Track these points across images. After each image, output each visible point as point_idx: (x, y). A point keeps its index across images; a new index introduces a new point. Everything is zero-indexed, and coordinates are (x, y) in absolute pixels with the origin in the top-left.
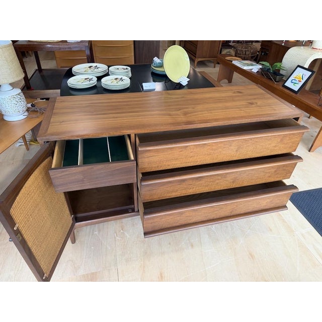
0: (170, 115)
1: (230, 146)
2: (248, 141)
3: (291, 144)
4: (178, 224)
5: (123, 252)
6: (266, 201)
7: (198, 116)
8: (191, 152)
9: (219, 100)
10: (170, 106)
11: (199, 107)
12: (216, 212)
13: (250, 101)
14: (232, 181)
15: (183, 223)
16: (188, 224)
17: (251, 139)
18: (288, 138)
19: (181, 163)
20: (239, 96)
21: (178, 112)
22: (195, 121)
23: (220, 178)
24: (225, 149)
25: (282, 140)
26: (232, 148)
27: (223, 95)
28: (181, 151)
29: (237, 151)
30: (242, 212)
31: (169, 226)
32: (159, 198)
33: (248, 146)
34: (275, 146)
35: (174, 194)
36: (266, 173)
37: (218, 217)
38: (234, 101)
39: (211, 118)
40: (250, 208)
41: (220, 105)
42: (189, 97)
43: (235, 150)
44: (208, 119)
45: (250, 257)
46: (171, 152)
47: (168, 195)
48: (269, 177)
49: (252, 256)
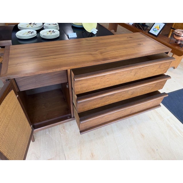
0: (91, 55)
1: (131, 72)
2: (141, 69)
3: (164, 69)
4: (100, 123)
5: (66, 143)
6: (150, 104)
7: (109, 54)
8: (108, 79)
9: (120, 43)
10: (90, 48)
11: (109, 48)
12: (122, 113)
13: (138, 43)
14: (131, 94)
15: (104, 122)
16: (106, 122)
17: (143, 67)
18: (163, 65)
19: (101, 86)
20: (131, 40)
21: (96, 52)
22: (108, 58)
23: (124, 93)
24: (128, 75)
25: (160, 67)
26: (132, 73)
27: (122, 39)
28: (101, 79)
29: (134, 75)
30: (136, 111)
31: (95, 125)
32: (88, 109)
33: (141, 72)
34: (156, 71)
35: (98, 106)
36: (151, 87)
37: (123, 116)
38: (129, 43)
39: (118, 55)
40: (141, 108)
41: (121, 46)
42: (101, 41)
43: (133, 75)
44: (116, 56)
45: (142, 136)
46: (95, 80)
47: (94, 107)
48: (152, 89)
49: (143, 136)
